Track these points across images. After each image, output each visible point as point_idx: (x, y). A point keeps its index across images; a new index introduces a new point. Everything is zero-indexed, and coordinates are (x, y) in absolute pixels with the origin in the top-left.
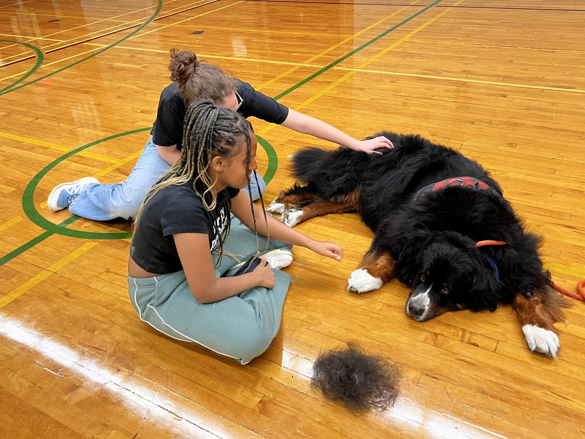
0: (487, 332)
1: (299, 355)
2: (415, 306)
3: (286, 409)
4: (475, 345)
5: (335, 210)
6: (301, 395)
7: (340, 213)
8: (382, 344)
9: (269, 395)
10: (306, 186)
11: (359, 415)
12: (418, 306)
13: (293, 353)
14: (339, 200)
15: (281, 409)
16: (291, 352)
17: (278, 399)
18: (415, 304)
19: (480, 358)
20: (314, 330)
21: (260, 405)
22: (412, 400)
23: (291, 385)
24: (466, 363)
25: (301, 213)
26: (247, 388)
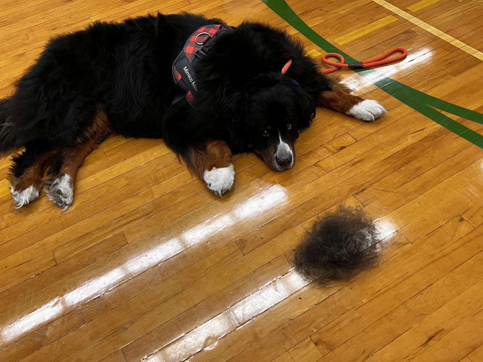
0: (334, 134)
1: (275, 279)
2: (285, 159)
3: (338, 323)
4: (343, 148)
5: (89, 149)
6: (328, 300)
7: (96, 148)
8: (302, 206)
9: (313, 331)
10: (24, 150)
11: (376, 264)
12: (287, 156)
13: (268, 283)
14: (87, 135)
15: (337, 328)
16: (267, 285)
17: (322, 325)
18: (284, 157)
19: (359, 152)
20: (249, 251)
21: (320, 347)
22: (378, 217)
23: (310, 305)
24: (359, 163)
25: (67, 177)
26: (289, 351)
